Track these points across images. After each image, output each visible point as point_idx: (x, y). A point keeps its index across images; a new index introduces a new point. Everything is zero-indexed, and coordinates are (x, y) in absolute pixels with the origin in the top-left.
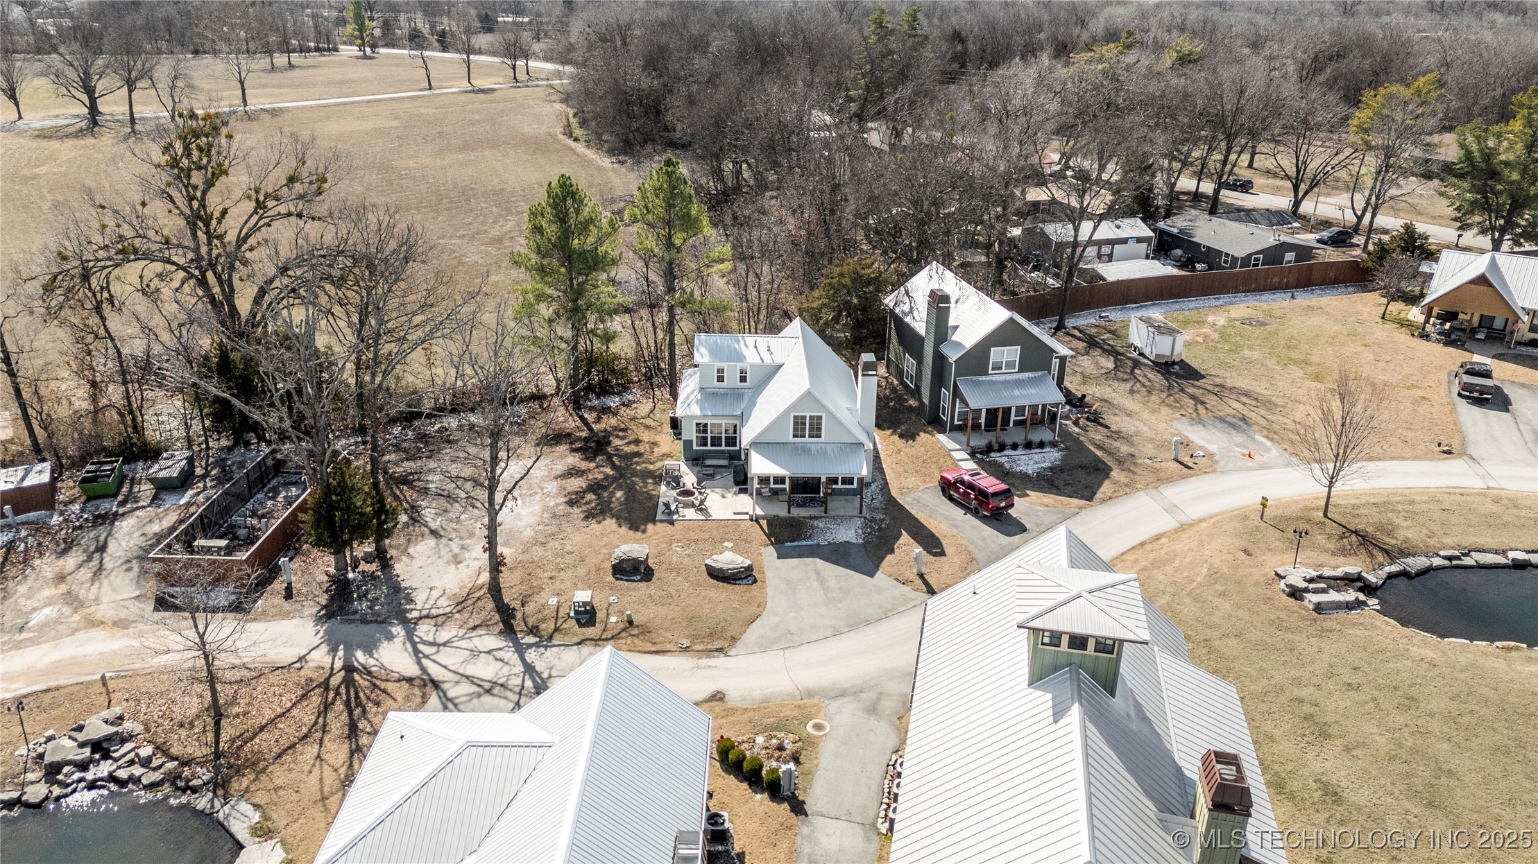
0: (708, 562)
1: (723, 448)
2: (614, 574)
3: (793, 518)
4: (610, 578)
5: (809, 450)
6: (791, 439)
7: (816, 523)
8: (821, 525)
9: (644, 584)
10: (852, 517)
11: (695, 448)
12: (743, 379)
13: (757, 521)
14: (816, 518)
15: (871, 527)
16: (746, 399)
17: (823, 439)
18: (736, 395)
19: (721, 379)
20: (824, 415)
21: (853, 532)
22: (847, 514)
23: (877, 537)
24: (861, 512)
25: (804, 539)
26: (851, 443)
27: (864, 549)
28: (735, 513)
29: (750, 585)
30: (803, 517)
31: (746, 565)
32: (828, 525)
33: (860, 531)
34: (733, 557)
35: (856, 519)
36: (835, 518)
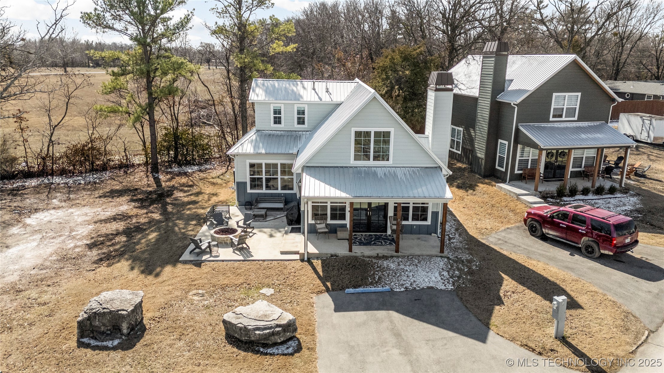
0: (229, 317)
1: (279, 191)
2: (79, 337)
3: (356, 258)
5: (375, 174)
6: (353, 162)
7: (385, 263)
8: (393, 266)
10: (431, 256)
11: (249, 191)
12: (301, 121)
13: (309, 261)
14: (385, 258)
15: (459, 269)
16: (301, 139)
17: (390, 162)
18: (293, 136)
19: (278, 121)
20: (392, 131)
21: (437, 274)
22: (424, 253)
23: (471, 281)
24: (442, 251)
25: (371, 284)
26: (426, 168)
27: (456, 299)
28: (282, 253)
29: (292, 354)
30: (369, 257)
31: (284, 322)
32: (402, 267)
33: (445, 274)
34: (268, 308)
35: (439, 259)
36: (410, 258)
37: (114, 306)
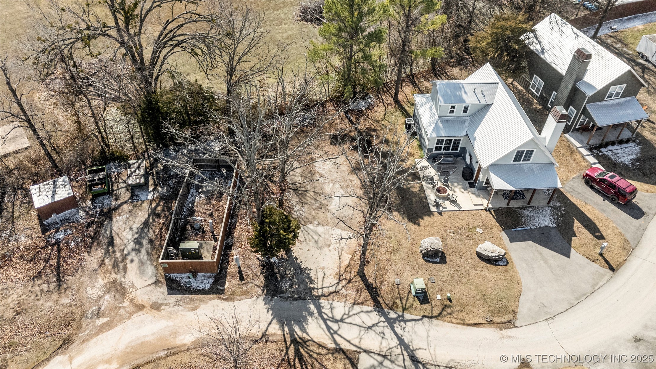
0: (478, 249)
1: (450, 151)
2: (423, 257)
3: (512, 209)
4: (422, 261)
5: (523, 169)
6: (512, 162)
7: (525, 212)
8: (528, 214)
9: (442, 266)
10: (544, 206)
11: (434, 152)
12: (465, 111)
13: (489, 211)
14: (524, 208)
15: (557, 214)
16: (467, 124)
17: (530, 162)
18: (460, 121)
19: (452, 112)
20: (535, 150)
21: (548, 218)
22: (541, 204)
23: (563, 221)
24: (548, 203)
25: (522, 225)
26: (547, 164)
27: (558, 232)
28: (474, 205)
29: (506, 265)
30: (517, 208)
31: (503, 254)
32: (532, 214)
33: (551, 217)
34: (492, 246)
35: (547, 208)
36: (534, 208)
37: (436, 247)
